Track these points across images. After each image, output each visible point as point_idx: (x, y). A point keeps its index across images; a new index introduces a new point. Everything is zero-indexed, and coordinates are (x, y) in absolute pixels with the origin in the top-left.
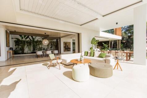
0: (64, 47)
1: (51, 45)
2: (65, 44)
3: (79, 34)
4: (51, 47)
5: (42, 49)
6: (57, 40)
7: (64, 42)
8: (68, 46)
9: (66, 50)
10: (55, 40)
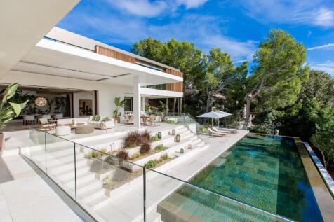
0: (80, 108)
1: (57, 103)
2: (83, 103)
3: (96, 92)
4: (57, 108)
5: (37, 111)
6: (68, 96)
7: (80, 101)
8: (87, 107)
9: (84, 113)
10: (65, 96)
